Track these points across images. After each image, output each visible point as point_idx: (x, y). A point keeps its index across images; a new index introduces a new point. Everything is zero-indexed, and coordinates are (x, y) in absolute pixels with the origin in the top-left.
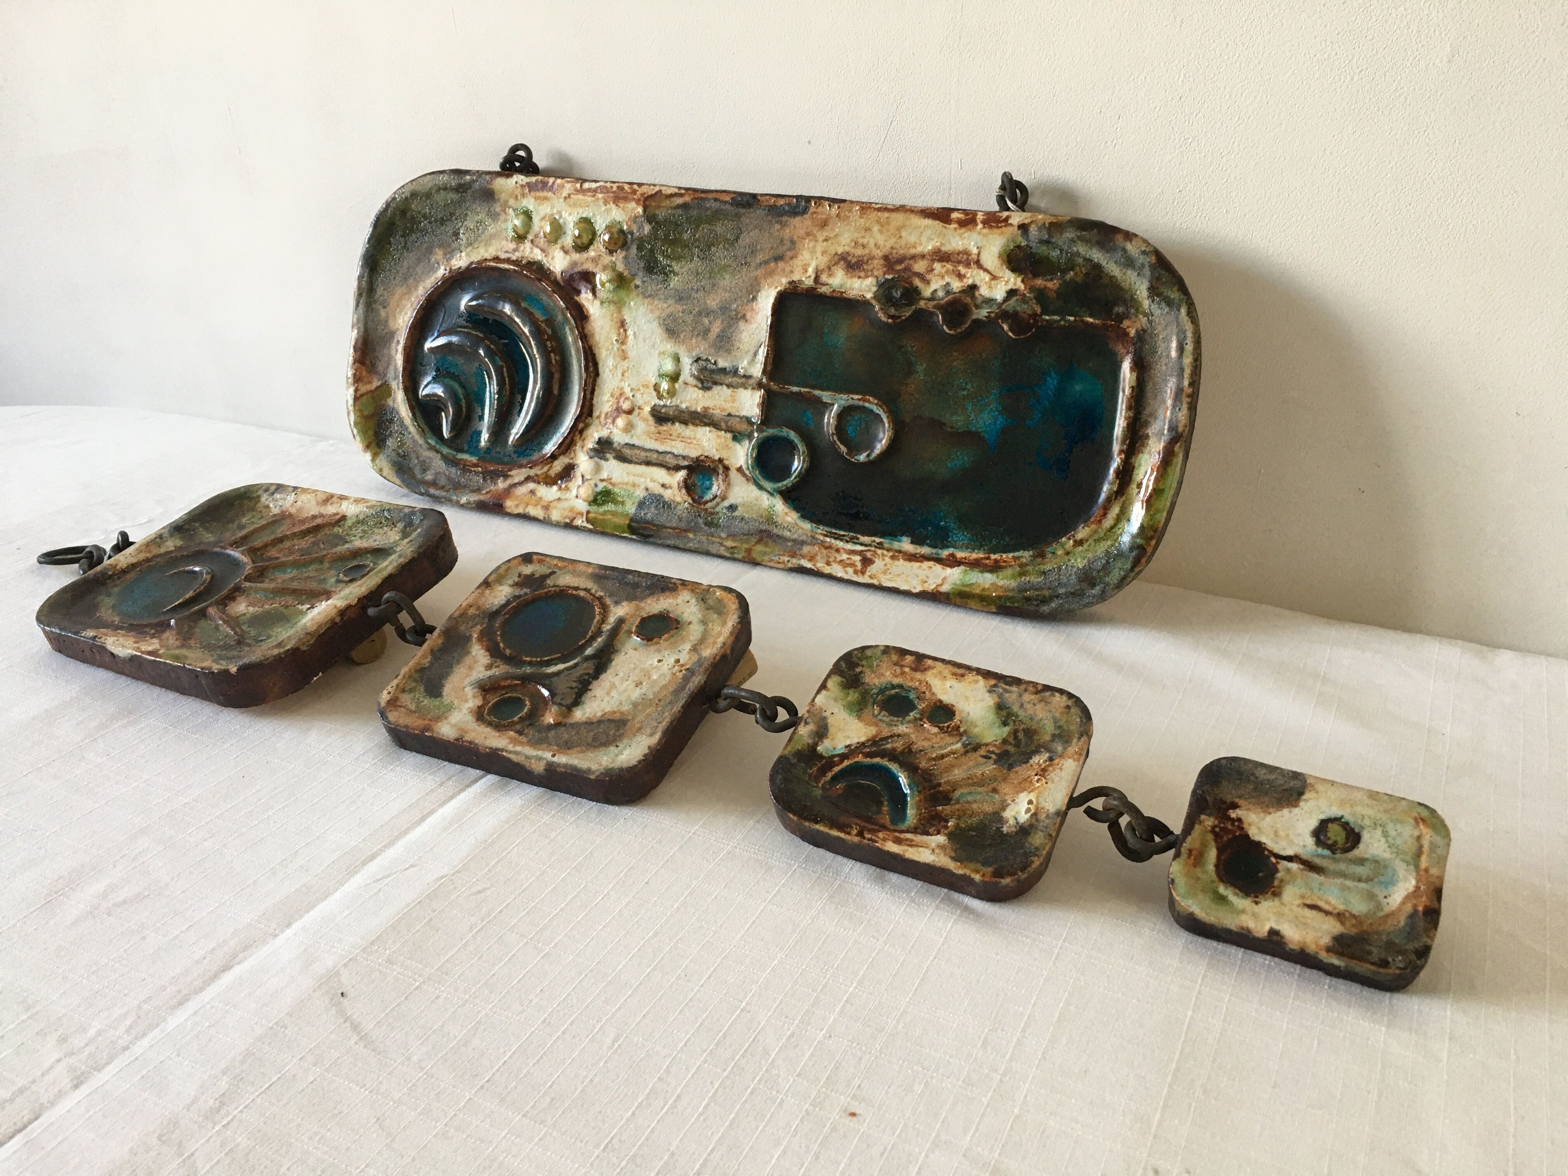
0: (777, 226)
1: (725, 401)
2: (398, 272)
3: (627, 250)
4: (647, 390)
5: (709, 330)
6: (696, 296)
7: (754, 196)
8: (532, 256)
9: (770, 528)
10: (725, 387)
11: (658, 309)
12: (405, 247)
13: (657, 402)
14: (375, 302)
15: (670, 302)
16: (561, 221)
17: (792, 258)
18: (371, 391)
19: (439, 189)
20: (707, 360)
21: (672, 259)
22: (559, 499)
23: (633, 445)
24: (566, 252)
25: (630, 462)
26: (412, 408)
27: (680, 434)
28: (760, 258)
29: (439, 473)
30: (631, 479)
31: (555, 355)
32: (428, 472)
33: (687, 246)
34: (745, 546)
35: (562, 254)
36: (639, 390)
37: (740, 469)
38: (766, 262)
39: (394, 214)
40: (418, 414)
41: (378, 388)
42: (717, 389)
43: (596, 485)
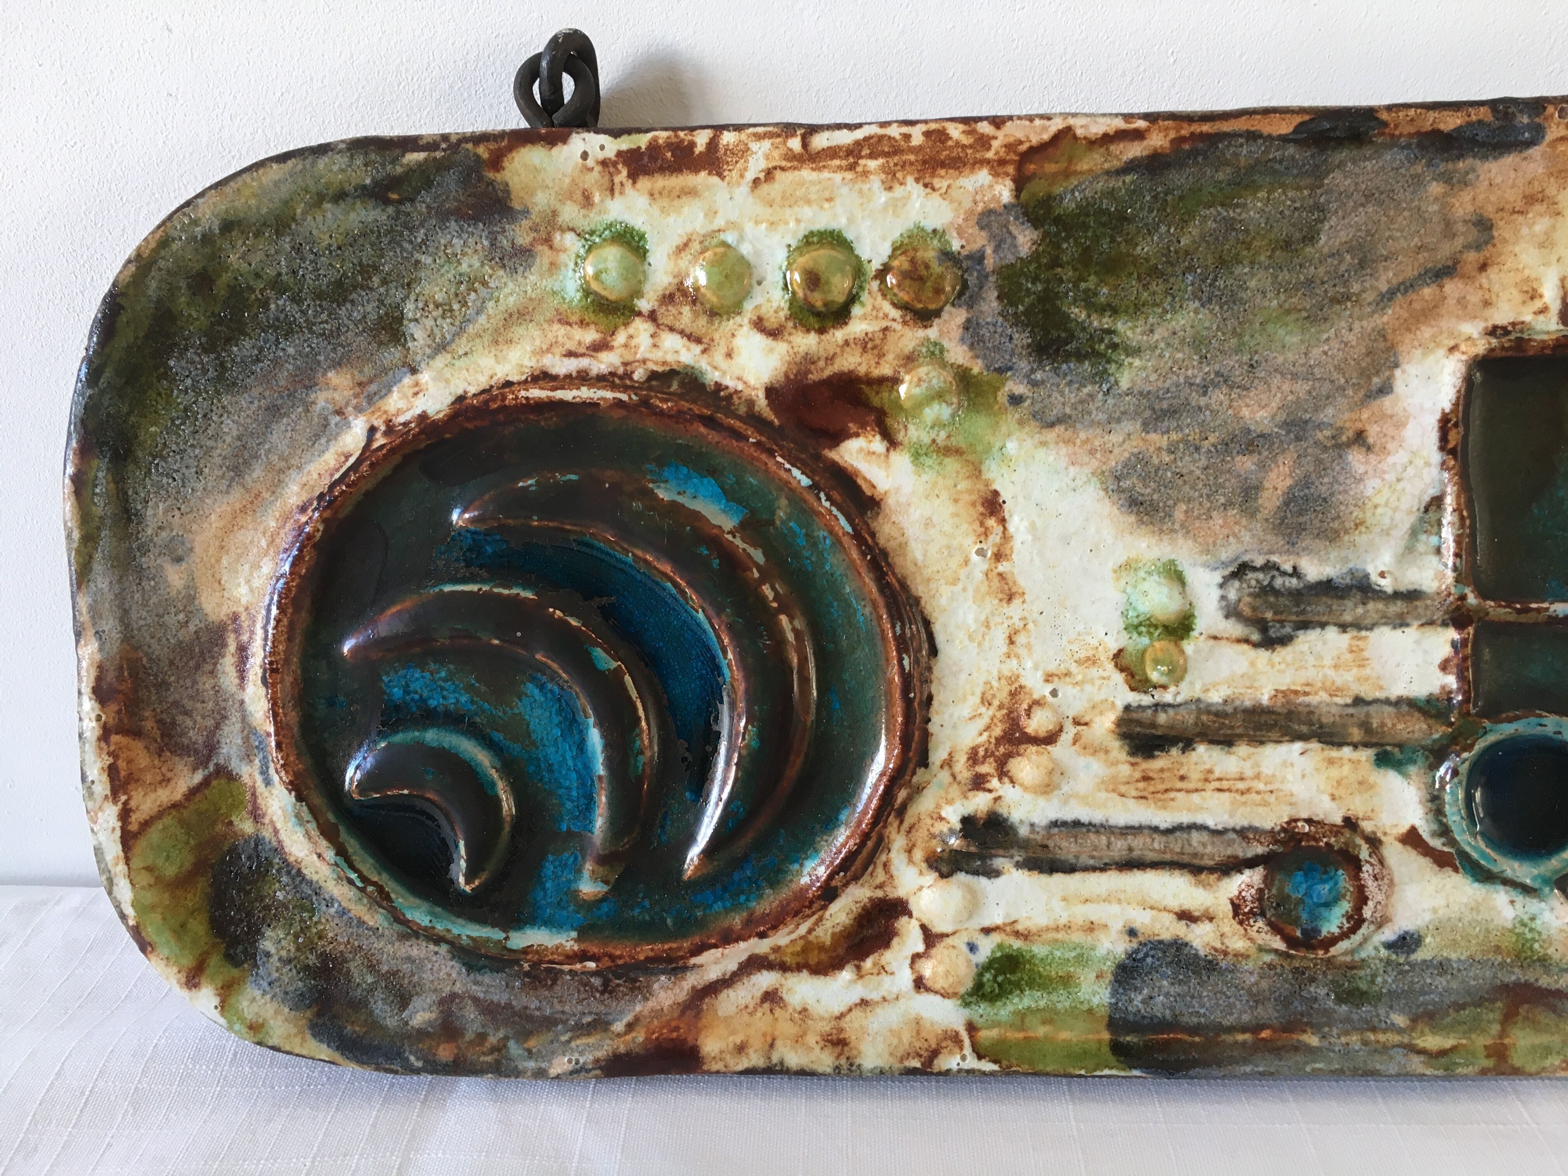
0: (1436, 188)
1: (1336, 667)
2: (208, 452)
3: (970, 307)
4: (1094, 672)
5: (1258, 488)
6: (1203, 401)
7: (1368, 114)
8: (658, 355)
9: (1529, 976)
10: (1332, 632)
11: (1092, 452)
12: (220, 378)
13: (1134, 698)
14: (144, 550)
15: (1128, 426)
16: (745, 249)
17: (1483, 267)
18: (175, 806)
19: (320, 199)
20: (1269, 567)
21: (1114, 311)
22: (864, 1003)
23: (1077, 824)
24: (774, 333)
25: (1070, 869)
26: (328, 833)
27: (1210, 771)
28: (1385, 279)
29: (453, 996)
30: (1082, 913)
31: (791, 618)
32: (416, 1003)
33: (1155, 272)
34: (1481, 1041)
35: (759, 340)
36: (1067, 674)
37: (1412, 838)
38: (1408, 287)
39: (173, 290)
40: (353, 845)
41: (193, 792)
42: (1307, 640)
43: (972, 948)
